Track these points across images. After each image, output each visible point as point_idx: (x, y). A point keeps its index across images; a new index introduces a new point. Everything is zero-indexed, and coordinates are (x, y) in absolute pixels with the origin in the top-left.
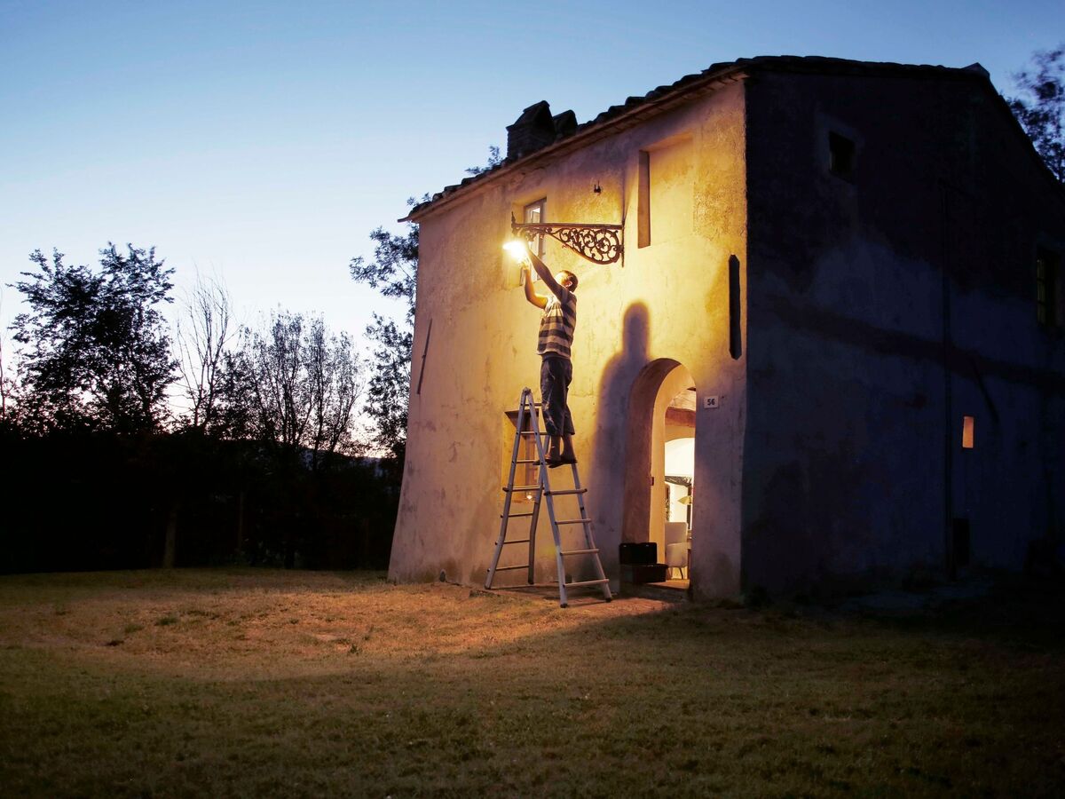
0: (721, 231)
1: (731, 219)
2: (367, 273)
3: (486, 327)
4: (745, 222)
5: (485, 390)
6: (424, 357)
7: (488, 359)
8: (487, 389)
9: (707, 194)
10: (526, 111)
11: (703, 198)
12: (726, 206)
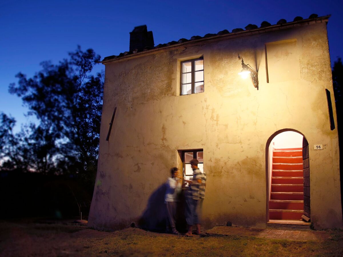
0: (317, 79)
1: (324, 75)
2: (16, 90)
3: (161, 112)
4: (331, 76)
5: (163, 140)
6: (111, 124)
7: (164, 126)
8: (164, 139)
9: (308, 64)
10: (136, 28)
11: (306, 66)
12: (320, 69)
